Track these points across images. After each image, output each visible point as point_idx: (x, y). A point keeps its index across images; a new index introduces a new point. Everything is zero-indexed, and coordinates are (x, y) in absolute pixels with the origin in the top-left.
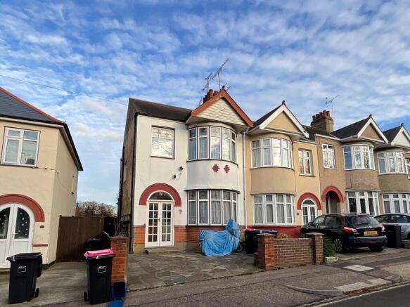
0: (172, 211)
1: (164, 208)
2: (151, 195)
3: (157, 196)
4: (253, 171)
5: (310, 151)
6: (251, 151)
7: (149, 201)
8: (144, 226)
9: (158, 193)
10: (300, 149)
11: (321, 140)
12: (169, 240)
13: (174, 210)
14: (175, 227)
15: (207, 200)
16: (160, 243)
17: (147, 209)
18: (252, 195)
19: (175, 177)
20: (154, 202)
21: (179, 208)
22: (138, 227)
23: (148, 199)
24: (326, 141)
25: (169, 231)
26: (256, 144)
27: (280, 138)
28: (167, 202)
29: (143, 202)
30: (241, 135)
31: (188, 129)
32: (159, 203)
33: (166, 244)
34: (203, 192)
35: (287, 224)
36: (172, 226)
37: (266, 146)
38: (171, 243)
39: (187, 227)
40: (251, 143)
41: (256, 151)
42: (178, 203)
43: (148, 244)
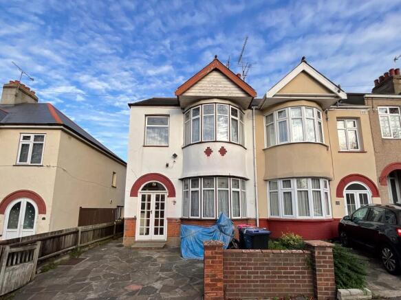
0: (165, 202)
1: (157, 199)
2: (143, 186)
3: (150, 187)
4: (268, 152)
5: (357, 118)
6: (265, 128)
7: (140, 193)
8: (135, 219)
9: (152, 183)
10: (339, 119)
11: (374, 101)
12: (162, 233)
13: (168, 201)
14: (168, 219)
15: (198, 189)
16: (152, 236)
17: (138, 200)
18: (266, 180)
19: (167, 165)
20: (147, 193)
21: (172, 199)
22: (129, 219)
23: (140, 190)
24: (385, 102)
25: (162, 224)
26: (270, 117)
27: (299, 107)
28: (160, 193)
29: (134, 193)
30: (250, 111)
31: (184, 113)
32: (152, 194)
33: (159, 237)
34: (195, 180)
35: (313, 216)
36: (165, 219)
37: (282, 119)
38: (163, 237)
39: (182, 220)
40: (264, 119)
41: (270, 127)
42: (172, 194)
43: (138, 237)
